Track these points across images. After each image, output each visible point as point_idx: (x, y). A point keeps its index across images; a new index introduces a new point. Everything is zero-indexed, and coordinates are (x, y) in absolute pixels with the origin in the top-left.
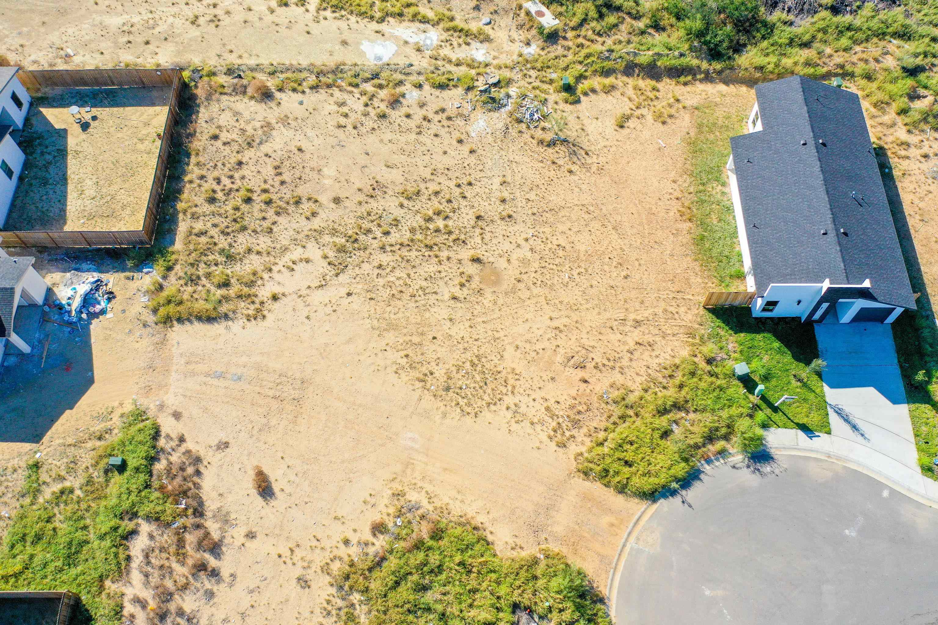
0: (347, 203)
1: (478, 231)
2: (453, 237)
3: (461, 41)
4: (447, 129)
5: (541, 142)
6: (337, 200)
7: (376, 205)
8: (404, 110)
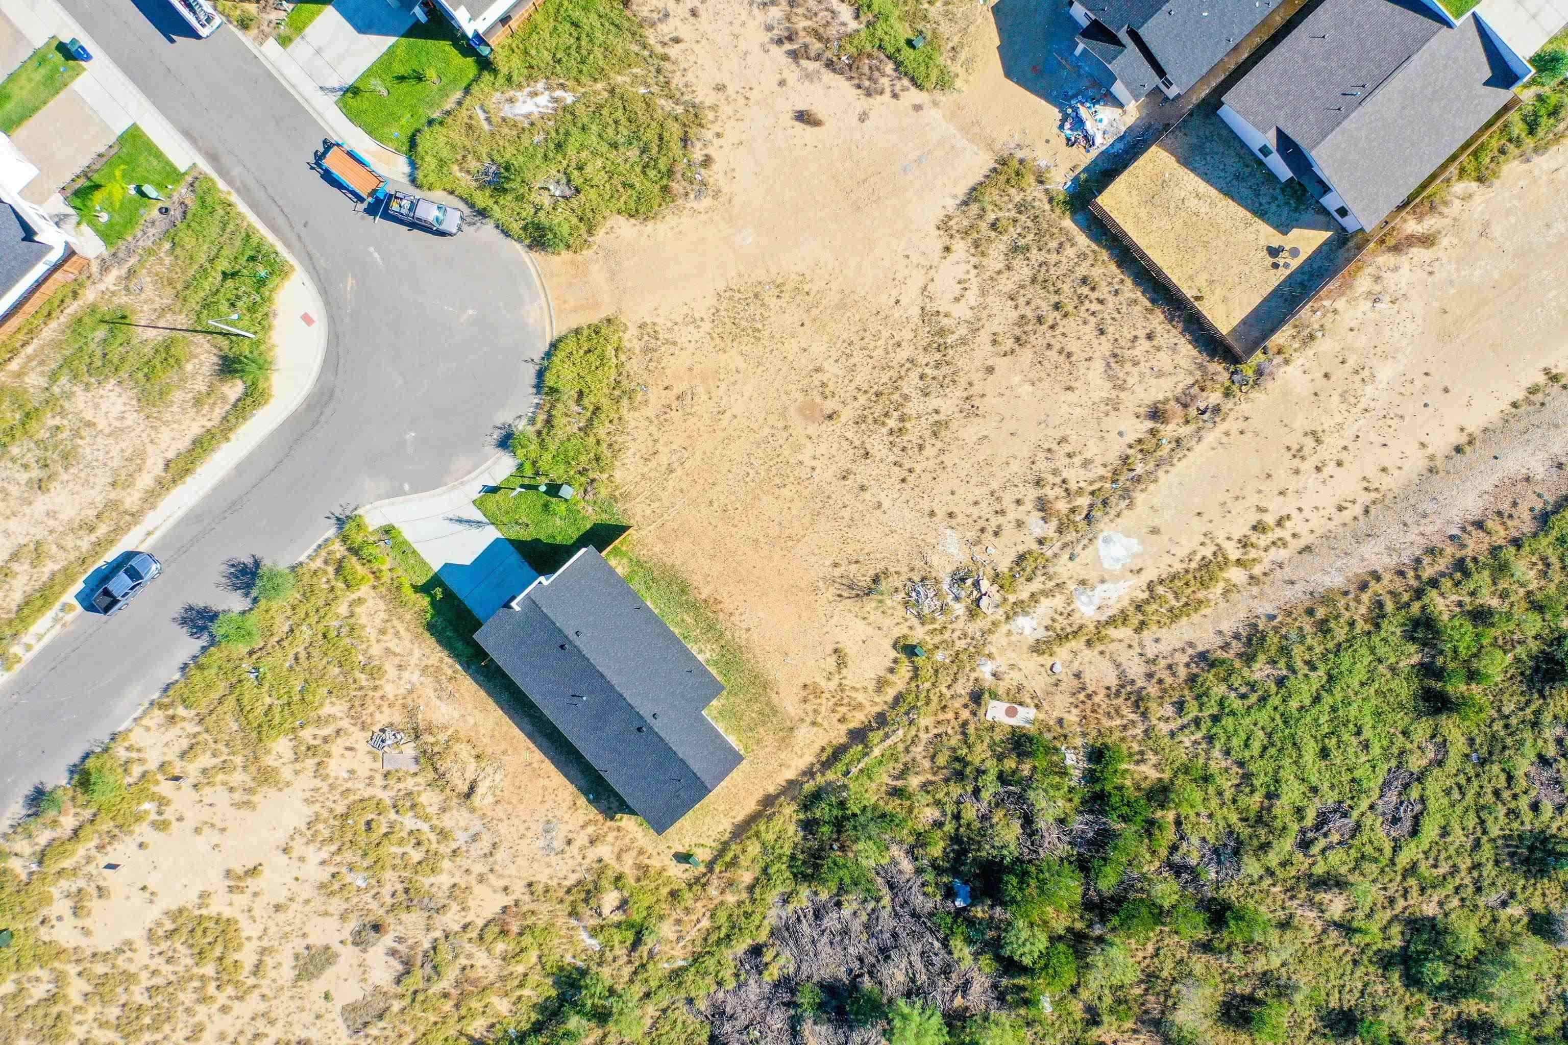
0: (980, 375)
1: (857, 443)
2: (870, 420)
3: (1058, 627)
4: (975, 517)
5: (885, 573)
6: (990, 370)
7: (958, 394)
8: (1029, 505)
